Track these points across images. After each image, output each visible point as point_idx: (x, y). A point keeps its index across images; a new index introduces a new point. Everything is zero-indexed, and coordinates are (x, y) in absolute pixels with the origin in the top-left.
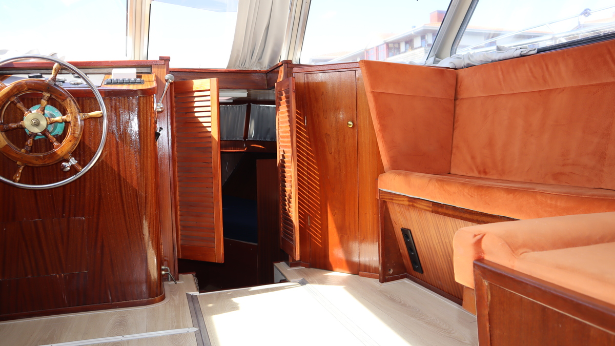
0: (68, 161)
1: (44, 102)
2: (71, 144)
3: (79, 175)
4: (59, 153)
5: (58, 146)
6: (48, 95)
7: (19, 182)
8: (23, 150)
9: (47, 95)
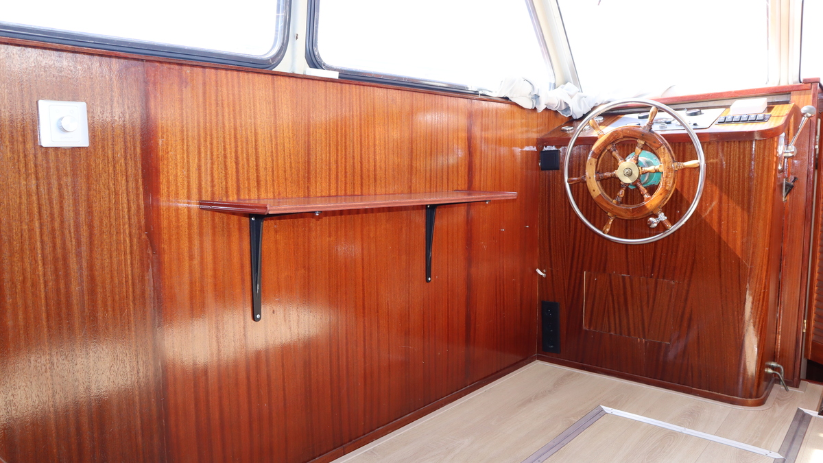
0: (656, 216)
1: (638, 150)
2: (661, 197)
3: (668, 233)
4: (648, 206)
5: (648, 199)
6: (643, 142)
7: (609, 234)
8: (614, 201)
9: (641, 142)
